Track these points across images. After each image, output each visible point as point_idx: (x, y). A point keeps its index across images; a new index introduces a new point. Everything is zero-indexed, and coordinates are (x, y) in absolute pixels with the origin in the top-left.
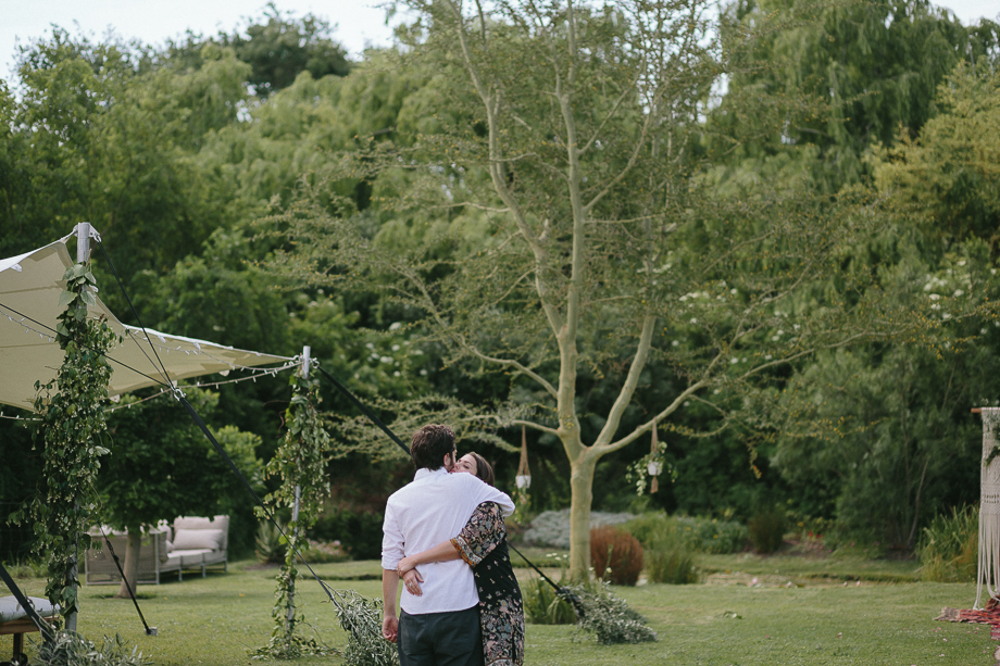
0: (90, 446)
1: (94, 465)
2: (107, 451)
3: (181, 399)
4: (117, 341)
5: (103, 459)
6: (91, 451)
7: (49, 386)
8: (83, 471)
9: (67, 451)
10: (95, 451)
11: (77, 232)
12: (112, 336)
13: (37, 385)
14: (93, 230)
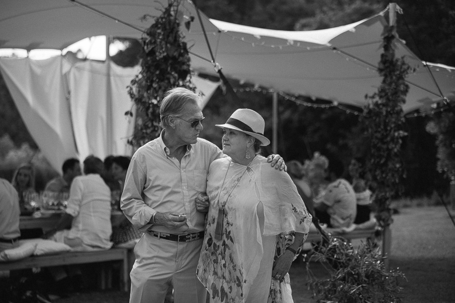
0: (395, 131)
1: (398, 142)
2: (406, 134)
3: (447, 103)
4: (412, 71)
5: (404, 138)
6: (396, 134)
7: (373, 97)
8: (391, 146)
9: (383, 135)
10: (399, 134)
11: (389, 9)
12: (408, 68)
13: (366, 96)
14: (398, 7)
